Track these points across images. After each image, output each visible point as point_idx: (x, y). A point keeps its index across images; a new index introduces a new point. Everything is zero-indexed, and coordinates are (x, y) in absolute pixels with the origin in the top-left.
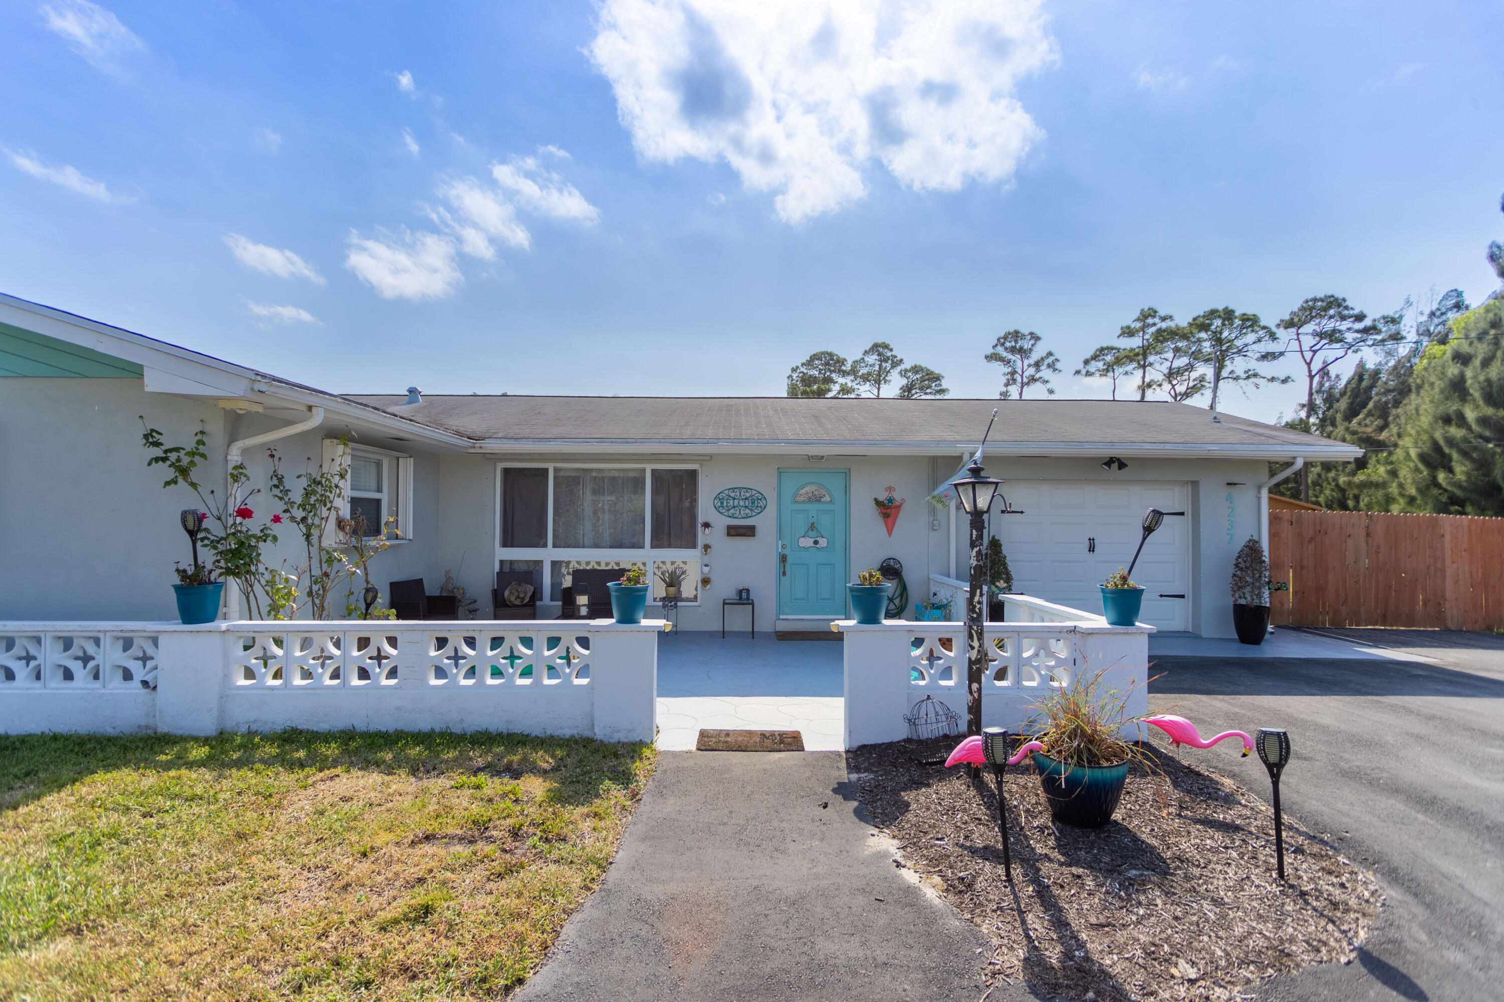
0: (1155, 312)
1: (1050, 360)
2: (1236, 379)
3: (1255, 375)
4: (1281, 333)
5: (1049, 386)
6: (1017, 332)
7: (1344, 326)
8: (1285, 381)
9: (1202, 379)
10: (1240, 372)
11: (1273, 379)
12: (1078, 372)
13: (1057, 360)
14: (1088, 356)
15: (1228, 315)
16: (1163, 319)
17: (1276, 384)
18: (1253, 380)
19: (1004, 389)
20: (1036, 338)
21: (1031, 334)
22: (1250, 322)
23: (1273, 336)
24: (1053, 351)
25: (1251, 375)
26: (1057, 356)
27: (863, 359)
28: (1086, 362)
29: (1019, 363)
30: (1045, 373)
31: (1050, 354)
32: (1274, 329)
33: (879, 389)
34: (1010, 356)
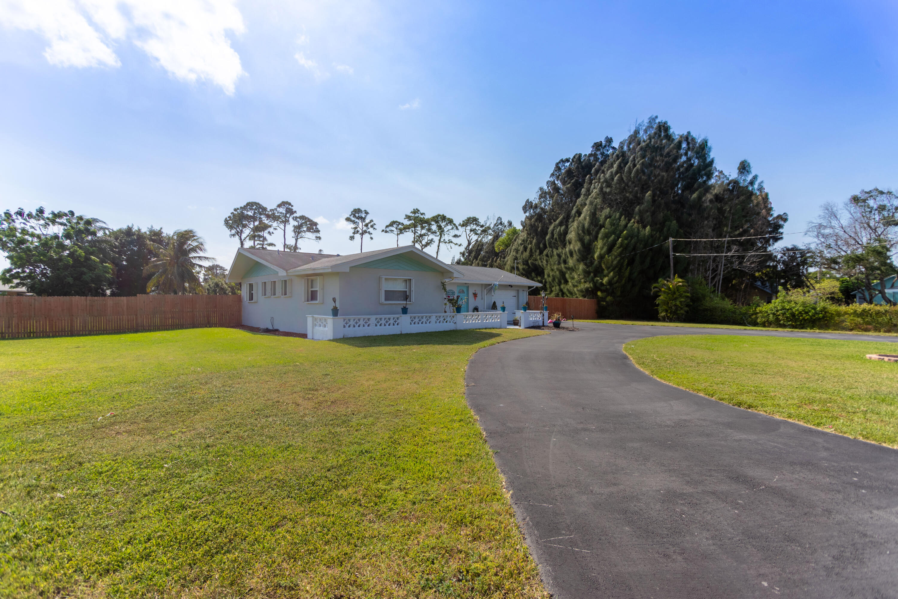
0: (419, 211)
1: (372, 223)
2: (446, 243)
3: (452, 242)
4: (459, 227)
5: (372, 236)
6: (359, 209)
7: (477, 228)
8: (460, 245)
9: (432, 240)
10: (447, 240)
11: (456, 244)
12: (383, 231)
13: (375, 224)
14: (388, 224)
15: (444, 218)
16: (422, 214)
17: (457, 246)
18: (451, 244)
19: (352, 235)
20: (367, 213)
21: (365, 211)
22: (451, 221)
23: (457, 229)
24: (374, 219)
25: (450, 242)
26: (375, 222)
27: (276, 209)
28: (387, 227)
29: (360, 224)
30: (371, 230)
31: (372, 221)
32: (457, 225)
33: (285, 226)
34: (357, 220)
